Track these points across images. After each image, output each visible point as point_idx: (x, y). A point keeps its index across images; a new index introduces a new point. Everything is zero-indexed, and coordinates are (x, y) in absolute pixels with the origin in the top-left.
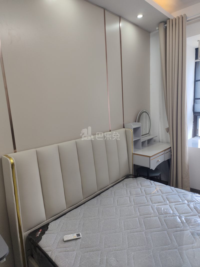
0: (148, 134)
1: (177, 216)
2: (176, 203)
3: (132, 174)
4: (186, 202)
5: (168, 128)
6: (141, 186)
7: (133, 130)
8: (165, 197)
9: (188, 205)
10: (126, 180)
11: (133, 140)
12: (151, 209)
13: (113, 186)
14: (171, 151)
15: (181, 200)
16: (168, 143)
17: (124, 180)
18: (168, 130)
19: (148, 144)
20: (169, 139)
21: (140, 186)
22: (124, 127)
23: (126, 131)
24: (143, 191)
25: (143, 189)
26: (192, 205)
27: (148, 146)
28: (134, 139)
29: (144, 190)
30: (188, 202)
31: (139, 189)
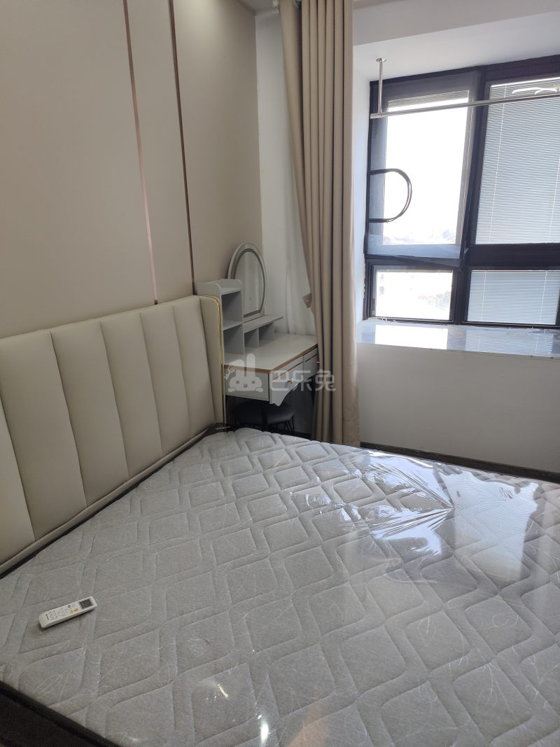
0: (259, 311)
1: (341, 507)
2: (338, 478)
3: (222, 421)
4: (358, 472)
5: (311, 294)
6: (250, 449)
7: (220, 301)
8: (310, 469)
9: (364, 480)
10: (208, 439)
11: (223, 329)
12: (280, 501)
13: (172, 459)
14: (318, 354)
15: (346, 471)
16: (308, 334)
17: (204, 439)
18: (309, 300)
19: (260, 339)
20: (313, 326)
21: (248, 451)
22: (195, 293)
23: (201, 302)
24: (256, 460)
25: (256, 457)
26: (371, 477)
27: (261, 345)
28: (224, 326)
29: (259, 459)
30: (363, 473)
31: (246, 457)
